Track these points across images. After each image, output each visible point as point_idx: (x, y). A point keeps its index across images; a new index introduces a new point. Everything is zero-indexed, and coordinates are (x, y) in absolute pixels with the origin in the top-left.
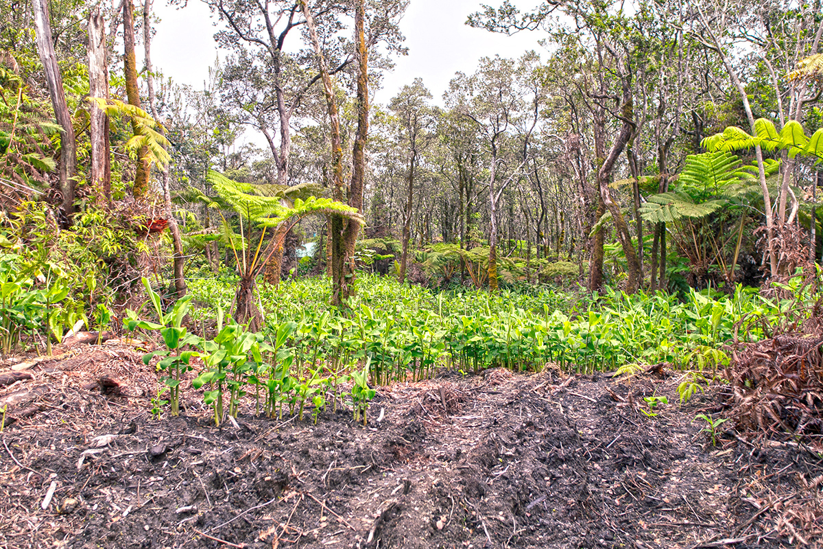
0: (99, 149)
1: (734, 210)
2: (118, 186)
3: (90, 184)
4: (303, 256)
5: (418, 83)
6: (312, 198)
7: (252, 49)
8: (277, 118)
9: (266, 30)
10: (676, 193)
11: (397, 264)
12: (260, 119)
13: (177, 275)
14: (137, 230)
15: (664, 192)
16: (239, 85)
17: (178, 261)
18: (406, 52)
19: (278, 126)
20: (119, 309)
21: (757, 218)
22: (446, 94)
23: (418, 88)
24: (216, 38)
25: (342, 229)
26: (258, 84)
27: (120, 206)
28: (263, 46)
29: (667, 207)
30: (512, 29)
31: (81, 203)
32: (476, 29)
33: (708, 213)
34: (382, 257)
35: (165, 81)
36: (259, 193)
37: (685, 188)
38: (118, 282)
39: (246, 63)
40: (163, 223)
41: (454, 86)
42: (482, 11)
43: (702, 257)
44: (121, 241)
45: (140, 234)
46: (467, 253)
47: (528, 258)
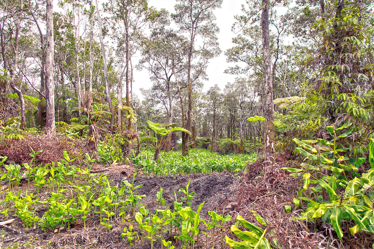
0: (120, 118)
2: (124, 127)
3: (118, 127)
4: (180, 143)
5: (216, 85)
6: (175, 127)
7: (161, 81)
8: (168, 102)
9: (165, 75)
11: (210, 146)
12: (163, 101)
13: (138, 149)
14: (129, 138)
16: (157, 91)
17: (138, 146)
18: (208, 79)
19: (169, 104)
20: (124, 158)
22: (225, 89)
23: (216, 87)
24: (151, 78)
25: (185, 136)
26: (163, 90)
27: (125, 132)
28: (164, 80)
30: (239, 73)
31: (115, 131)
32: (227, 74)
34: (206, 143)
35: (136, 96)
36: (161, 126)
38: (124, 151)
39: (159, 85)
40: (135, 136)
41: (227, 87)
42: (229, 69)
44: (125, 141)
45: (130, 139)
46: (233, 142)
47: (255, 143)
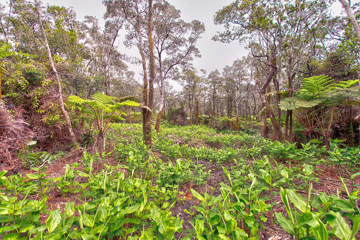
1: (328, 105)
5: (217, 70)
10: (298, 97)
11: (210, 122)
15: (291, 96)
21: (340, 108)
22: (223, 72)
23: (217, 72)
25: (146, 113)
29: (292, 103)
33: (314, 105)
34: (207, 120)
37: (302, 95)
41: (225, 70)
43: (311, 125)
46: (230, 119)
47: (250, 121)
